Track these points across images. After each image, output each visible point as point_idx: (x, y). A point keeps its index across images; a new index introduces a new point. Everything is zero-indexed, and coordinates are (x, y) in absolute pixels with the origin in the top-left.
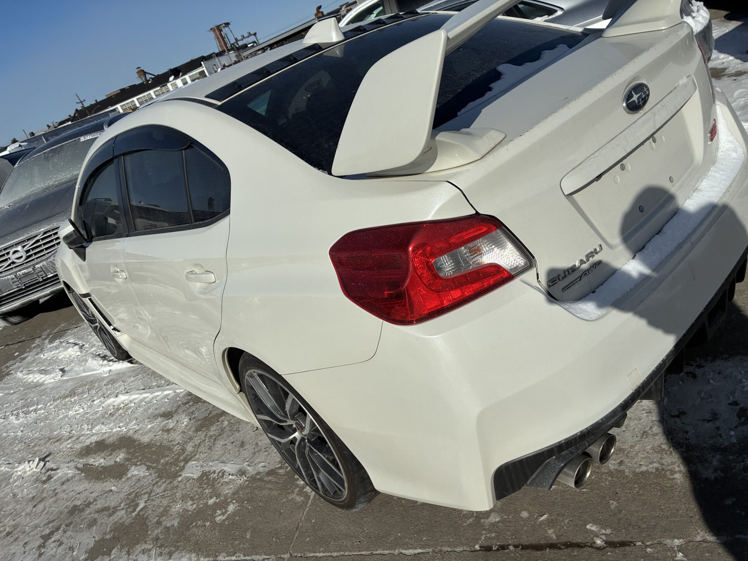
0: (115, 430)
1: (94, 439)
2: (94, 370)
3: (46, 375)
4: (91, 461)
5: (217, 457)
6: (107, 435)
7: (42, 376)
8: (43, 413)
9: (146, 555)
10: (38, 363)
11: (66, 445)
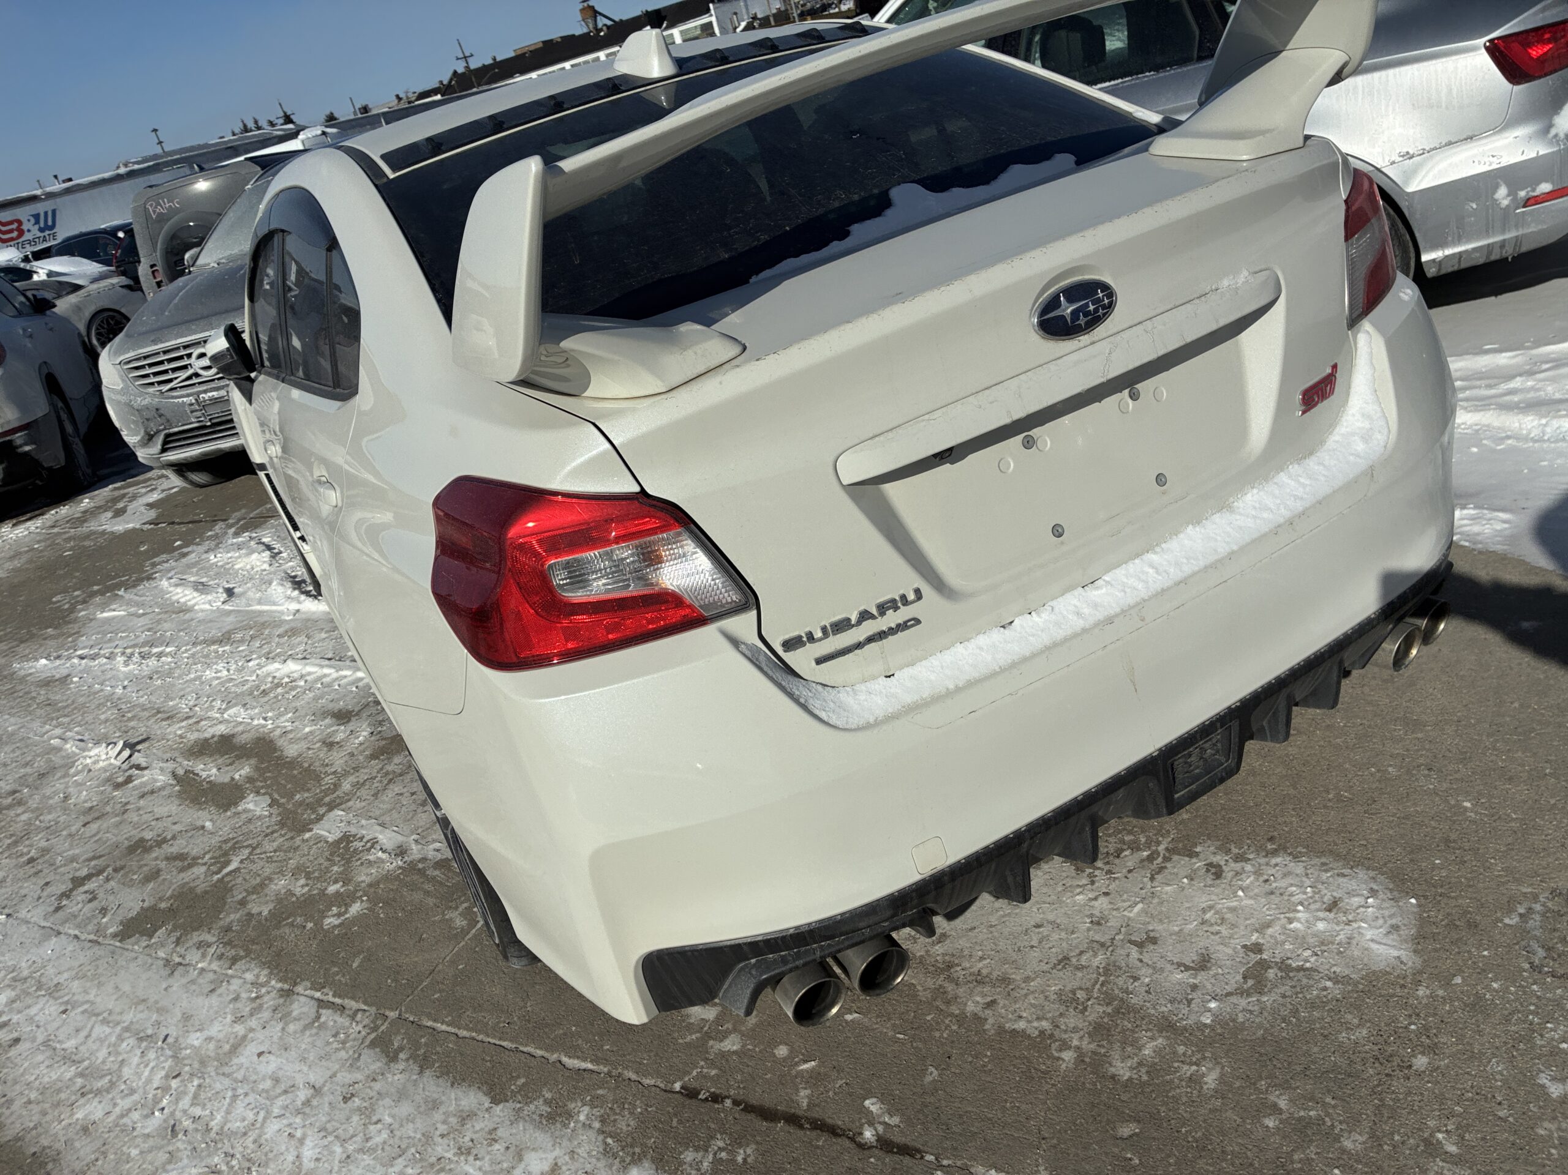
0: (256, 722)
1: (222, 729)
2: (275, 604)
3: (202, 593)
4: (199, 767)
5: (378, 813)
6: (240, 728)
7: (195, 594)
8: (169, 664)
9: (200, 952)
10: (202, 569)
11: (178, 729)
